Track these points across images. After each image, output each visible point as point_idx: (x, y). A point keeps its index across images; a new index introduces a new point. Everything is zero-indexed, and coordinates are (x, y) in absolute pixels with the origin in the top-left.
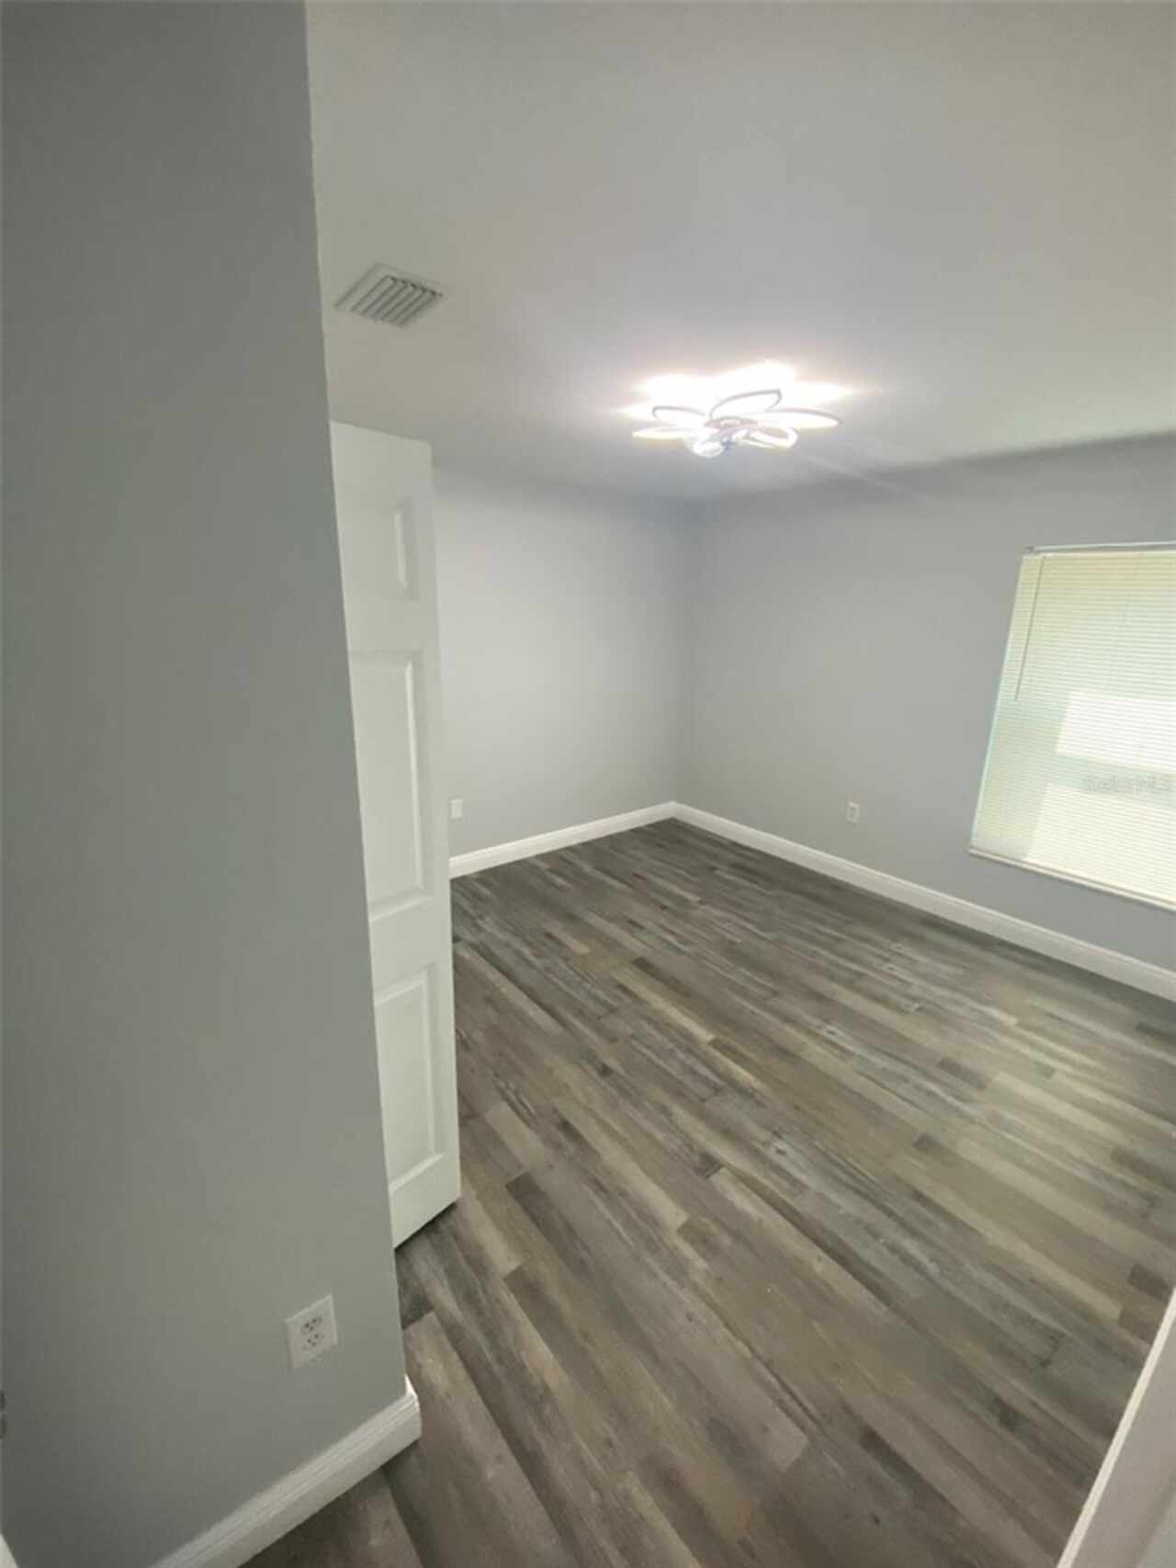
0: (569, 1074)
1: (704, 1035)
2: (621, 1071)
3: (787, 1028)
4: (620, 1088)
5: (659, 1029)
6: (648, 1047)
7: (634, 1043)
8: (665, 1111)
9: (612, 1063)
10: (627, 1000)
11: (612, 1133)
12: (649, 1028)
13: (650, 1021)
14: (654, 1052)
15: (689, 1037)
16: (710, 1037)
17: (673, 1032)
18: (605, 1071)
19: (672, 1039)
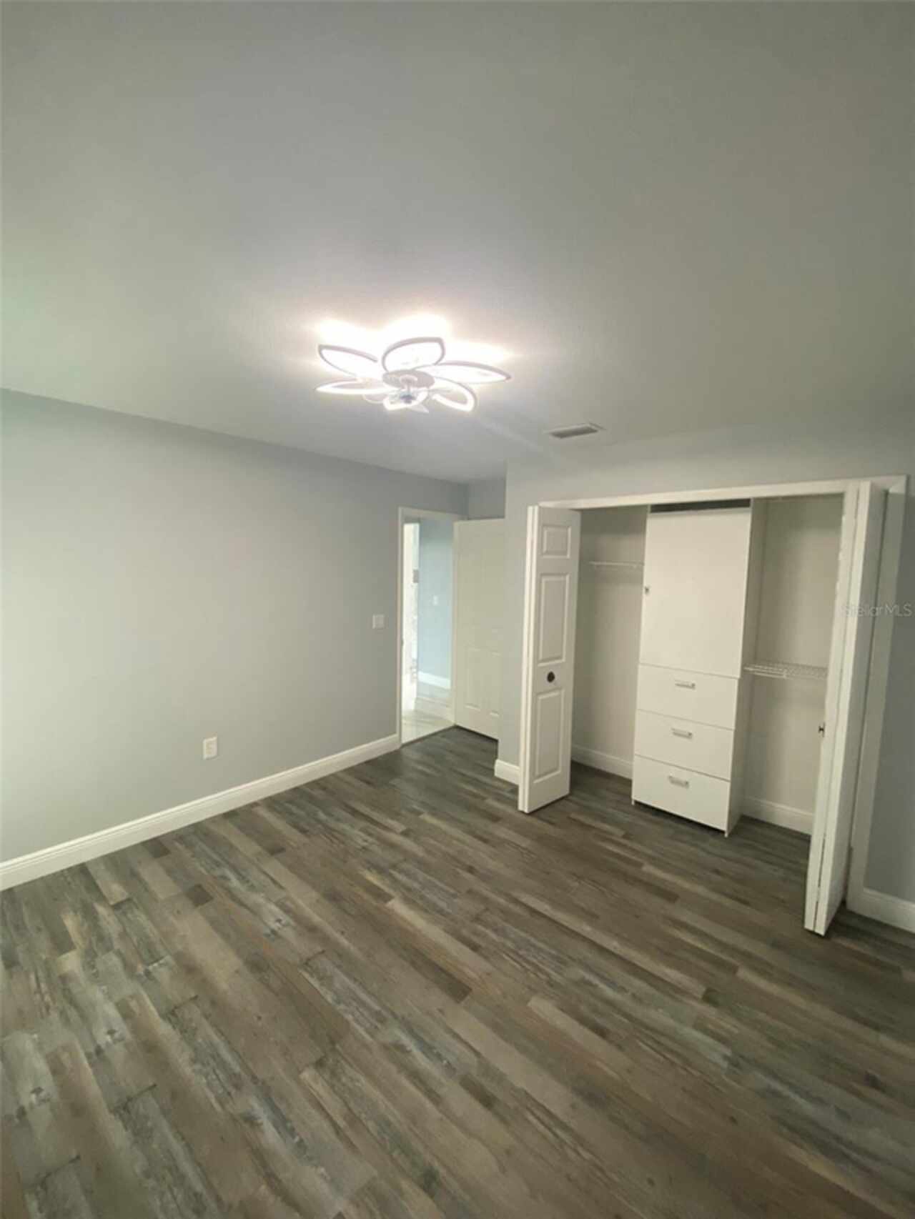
0: (492, 865)
1: (397, 906)
2: (458, 870)
3: (316, 919)
4: (458, 861)
5: (435, 905)
6: (442, 889)
7: (452, 891)
8: (428, 852)
9: (467, 875)
10: (465, 932)
11: (458, 840)
12: (442, 904)
13: (441, 912)
14: (436, 886)
15: (408, 901)
16: (390, 904)
17: (420, 902)
18: (471, 870)
19: (422, 897)
